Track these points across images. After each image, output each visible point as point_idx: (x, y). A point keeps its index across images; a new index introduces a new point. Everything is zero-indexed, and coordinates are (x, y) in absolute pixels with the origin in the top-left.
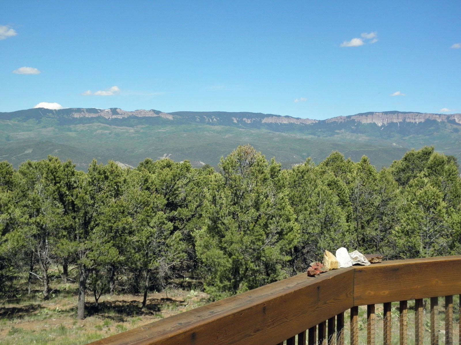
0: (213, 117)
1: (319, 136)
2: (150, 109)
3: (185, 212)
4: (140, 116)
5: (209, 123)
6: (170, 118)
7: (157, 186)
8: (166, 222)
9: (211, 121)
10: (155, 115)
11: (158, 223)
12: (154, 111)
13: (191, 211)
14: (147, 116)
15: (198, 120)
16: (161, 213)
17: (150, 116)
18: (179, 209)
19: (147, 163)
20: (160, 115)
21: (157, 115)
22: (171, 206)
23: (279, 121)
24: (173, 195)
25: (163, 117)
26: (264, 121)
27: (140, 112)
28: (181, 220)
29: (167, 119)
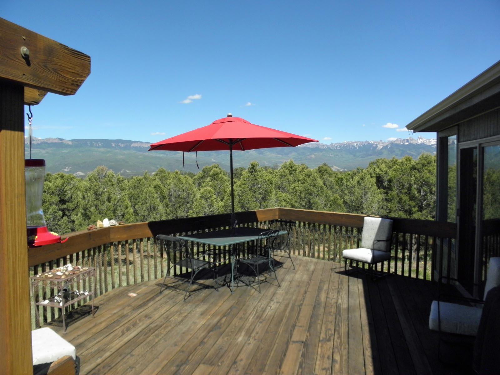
0: (99, 143)
1: (167, 155)
2: (56, 138)
3: (71, 205)
4: (49, 142)
5: (96, 147)
6: (70, 143)
7: (53, 190)
8: (58, 211)
9: (97, 145)
10: (60, 142)
11: (53, 212)
12: (59, 139)
13: (74, 204)
14: (54, 142)
15: (89, 144)
16: (54, 206)
17: (56, 142)
18: (67, 203)
19: (48, 175)
20: (63, 141)
21: (61, 142)
22: (63, 202)
23: (142, 146)
24: (63, 195)
25: (65, 142)
26: (132, 145)
27: (50, 139)
28: (69, 210)
29: (68, 144)
